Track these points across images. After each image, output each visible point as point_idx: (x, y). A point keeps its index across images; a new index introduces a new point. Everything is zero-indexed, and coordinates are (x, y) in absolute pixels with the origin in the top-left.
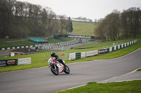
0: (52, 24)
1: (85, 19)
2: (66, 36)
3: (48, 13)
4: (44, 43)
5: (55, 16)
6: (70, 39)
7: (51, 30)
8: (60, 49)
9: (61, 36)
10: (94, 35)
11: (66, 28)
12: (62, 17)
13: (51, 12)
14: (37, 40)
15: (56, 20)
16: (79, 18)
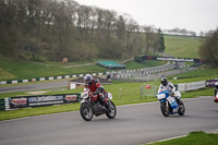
0: (132, 39)
1: (184, 31)
2: (155, 58)
3: (127, 23)
4: (120, 68)
5: (136, 27)
6: (161, 63)
7: (131, 49)
8: (144, 78)
9: (145, 58)
10: (199, 57)
11: (155, 46)
12: (148, 29)
13: (131, 20)
14: (110, 65)
15: (138, 33)
16: (174, 31)
